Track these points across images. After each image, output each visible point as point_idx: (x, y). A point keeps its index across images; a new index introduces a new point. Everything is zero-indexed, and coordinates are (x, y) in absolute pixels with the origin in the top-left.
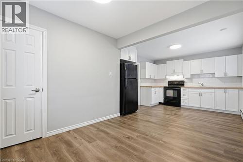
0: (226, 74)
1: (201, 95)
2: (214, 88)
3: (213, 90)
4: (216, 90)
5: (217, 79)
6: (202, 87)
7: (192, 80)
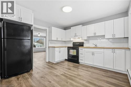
0: (114, 35)
1: (93, 54)
2: (104, 48)
3: (102, 50)
4: (105, 50)
5: (107, 40)
6: (96, 47)
7: (89, 41)
